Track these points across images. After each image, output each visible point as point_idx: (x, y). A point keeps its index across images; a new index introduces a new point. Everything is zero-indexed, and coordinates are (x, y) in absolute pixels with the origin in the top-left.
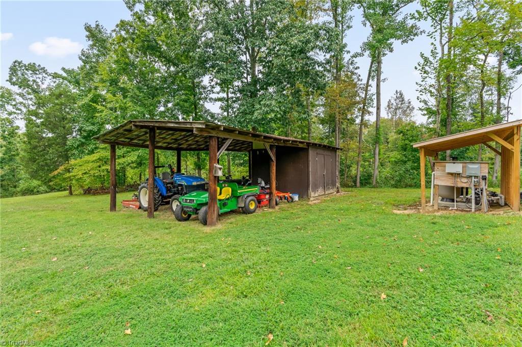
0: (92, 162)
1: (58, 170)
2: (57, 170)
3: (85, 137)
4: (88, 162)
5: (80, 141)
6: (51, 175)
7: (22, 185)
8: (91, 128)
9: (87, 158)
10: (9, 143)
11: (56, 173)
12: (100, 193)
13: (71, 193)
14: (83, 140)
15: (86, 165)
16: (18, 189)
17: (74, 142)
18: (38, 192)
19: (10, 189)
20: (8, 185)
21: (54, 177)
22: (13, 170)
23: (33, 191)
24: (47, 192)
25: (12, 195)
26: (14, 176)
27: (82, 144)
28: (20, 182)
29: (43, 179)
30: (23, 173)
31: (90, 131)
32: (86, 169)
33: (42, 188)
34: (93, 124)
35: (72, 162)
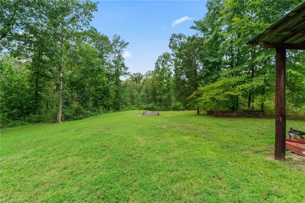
0: (216, 88)
1: (192, 95)
2: (190, 95)
3: (210, 69)
4: (213, 88)
5: (206, 72)
6: (188, 99)
7: (173, 104)
8: (214, 60)
9: (212, 85)
10: (168, 81)
11: (191, 97)
12: (221, 116)
13: (198, 113)
14: (209, 71)
15: (212, 91)
16: (171, 107)
17: (202, 73)
18: (179, 109)
19: (168, 106)
20: (167, 104)
21: (189, 100)
22: (169, 96)
23: (177, 108)
24: (183, 110)
25: (168, 110)
26: (169, 99)
27: (207, 75)
28: (172, 102)
29: (183, 101)
30: (173, 98)
31: (215, 62)
32: (212, 94)
33: (181, 107)
34: (216, 57)
35: (201, 88)
